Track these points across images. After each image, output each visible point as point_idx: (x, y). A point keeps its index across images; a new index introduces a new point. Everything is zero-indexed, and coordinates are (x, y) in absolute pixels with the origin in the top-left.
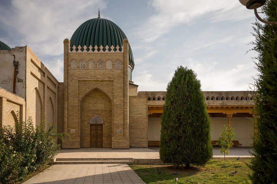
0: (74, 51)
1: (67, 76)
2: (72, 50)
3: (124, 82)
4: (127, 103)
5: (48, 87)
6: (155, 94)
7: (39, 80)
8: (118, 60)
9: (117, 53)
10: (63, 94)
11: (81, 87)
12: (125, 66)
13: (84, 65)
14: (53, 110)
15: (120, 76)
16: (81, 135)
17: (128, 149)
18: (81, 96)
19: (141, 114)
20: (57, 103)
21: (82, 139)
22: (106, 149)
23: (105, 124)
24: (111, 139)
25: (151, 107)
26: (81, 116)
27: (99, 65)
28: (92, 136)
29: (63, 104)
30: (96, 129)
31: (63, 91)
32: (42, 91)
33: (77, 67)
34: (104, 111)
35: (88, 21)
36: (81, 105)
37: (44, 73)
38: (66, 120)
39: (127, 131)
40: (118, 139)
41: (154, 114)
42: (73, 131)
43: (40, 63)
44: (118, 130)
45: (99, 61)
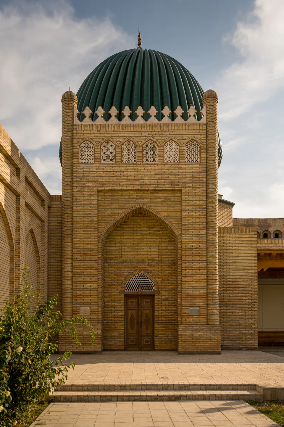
0: (87, 121)
1: (69, 180)
2: (81, 117)
3: (207, 193)
4: (214, 243)
5: (27, 205)
6: (269, 224)
7: (8, 186)
8: (193, 140)
9: (190, 125)
10: (61, 223)
11: (104, 206)
12: (210, 156)
13: (111, 153)
14: (38, 261)
15: (199, 179)
16: (103, 320)
17: (219, 353)
18: (104, 228)
19: (243, 270)
20: (46, 245)
21: (106, 328)
22: (165, 353)
23: (159, 293)
24: (177, 331)
25: (265, 254)
26: (103, 276)
27: (147, 153)
28: (129, 322)
29: (62, 247)
30: (139, 305)
31: (62, 215)
32: (14, 215)
33: (95, 159)
34: (157, 263)
35: (115, 55)
36: (103, 249)
37: (18, 170)
38: (68, 284)
39: (215, 310)
40: (193, 330)
41: (269, 269)
42: (85, 311)
43: (8, 142)
44: (195, 308)
45: (146, 144)
